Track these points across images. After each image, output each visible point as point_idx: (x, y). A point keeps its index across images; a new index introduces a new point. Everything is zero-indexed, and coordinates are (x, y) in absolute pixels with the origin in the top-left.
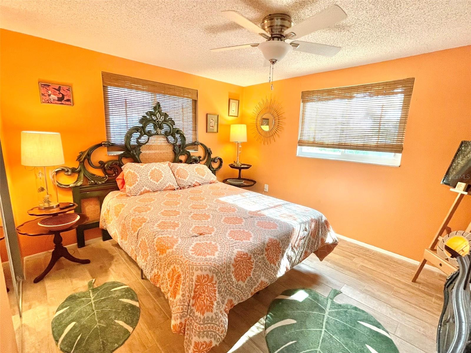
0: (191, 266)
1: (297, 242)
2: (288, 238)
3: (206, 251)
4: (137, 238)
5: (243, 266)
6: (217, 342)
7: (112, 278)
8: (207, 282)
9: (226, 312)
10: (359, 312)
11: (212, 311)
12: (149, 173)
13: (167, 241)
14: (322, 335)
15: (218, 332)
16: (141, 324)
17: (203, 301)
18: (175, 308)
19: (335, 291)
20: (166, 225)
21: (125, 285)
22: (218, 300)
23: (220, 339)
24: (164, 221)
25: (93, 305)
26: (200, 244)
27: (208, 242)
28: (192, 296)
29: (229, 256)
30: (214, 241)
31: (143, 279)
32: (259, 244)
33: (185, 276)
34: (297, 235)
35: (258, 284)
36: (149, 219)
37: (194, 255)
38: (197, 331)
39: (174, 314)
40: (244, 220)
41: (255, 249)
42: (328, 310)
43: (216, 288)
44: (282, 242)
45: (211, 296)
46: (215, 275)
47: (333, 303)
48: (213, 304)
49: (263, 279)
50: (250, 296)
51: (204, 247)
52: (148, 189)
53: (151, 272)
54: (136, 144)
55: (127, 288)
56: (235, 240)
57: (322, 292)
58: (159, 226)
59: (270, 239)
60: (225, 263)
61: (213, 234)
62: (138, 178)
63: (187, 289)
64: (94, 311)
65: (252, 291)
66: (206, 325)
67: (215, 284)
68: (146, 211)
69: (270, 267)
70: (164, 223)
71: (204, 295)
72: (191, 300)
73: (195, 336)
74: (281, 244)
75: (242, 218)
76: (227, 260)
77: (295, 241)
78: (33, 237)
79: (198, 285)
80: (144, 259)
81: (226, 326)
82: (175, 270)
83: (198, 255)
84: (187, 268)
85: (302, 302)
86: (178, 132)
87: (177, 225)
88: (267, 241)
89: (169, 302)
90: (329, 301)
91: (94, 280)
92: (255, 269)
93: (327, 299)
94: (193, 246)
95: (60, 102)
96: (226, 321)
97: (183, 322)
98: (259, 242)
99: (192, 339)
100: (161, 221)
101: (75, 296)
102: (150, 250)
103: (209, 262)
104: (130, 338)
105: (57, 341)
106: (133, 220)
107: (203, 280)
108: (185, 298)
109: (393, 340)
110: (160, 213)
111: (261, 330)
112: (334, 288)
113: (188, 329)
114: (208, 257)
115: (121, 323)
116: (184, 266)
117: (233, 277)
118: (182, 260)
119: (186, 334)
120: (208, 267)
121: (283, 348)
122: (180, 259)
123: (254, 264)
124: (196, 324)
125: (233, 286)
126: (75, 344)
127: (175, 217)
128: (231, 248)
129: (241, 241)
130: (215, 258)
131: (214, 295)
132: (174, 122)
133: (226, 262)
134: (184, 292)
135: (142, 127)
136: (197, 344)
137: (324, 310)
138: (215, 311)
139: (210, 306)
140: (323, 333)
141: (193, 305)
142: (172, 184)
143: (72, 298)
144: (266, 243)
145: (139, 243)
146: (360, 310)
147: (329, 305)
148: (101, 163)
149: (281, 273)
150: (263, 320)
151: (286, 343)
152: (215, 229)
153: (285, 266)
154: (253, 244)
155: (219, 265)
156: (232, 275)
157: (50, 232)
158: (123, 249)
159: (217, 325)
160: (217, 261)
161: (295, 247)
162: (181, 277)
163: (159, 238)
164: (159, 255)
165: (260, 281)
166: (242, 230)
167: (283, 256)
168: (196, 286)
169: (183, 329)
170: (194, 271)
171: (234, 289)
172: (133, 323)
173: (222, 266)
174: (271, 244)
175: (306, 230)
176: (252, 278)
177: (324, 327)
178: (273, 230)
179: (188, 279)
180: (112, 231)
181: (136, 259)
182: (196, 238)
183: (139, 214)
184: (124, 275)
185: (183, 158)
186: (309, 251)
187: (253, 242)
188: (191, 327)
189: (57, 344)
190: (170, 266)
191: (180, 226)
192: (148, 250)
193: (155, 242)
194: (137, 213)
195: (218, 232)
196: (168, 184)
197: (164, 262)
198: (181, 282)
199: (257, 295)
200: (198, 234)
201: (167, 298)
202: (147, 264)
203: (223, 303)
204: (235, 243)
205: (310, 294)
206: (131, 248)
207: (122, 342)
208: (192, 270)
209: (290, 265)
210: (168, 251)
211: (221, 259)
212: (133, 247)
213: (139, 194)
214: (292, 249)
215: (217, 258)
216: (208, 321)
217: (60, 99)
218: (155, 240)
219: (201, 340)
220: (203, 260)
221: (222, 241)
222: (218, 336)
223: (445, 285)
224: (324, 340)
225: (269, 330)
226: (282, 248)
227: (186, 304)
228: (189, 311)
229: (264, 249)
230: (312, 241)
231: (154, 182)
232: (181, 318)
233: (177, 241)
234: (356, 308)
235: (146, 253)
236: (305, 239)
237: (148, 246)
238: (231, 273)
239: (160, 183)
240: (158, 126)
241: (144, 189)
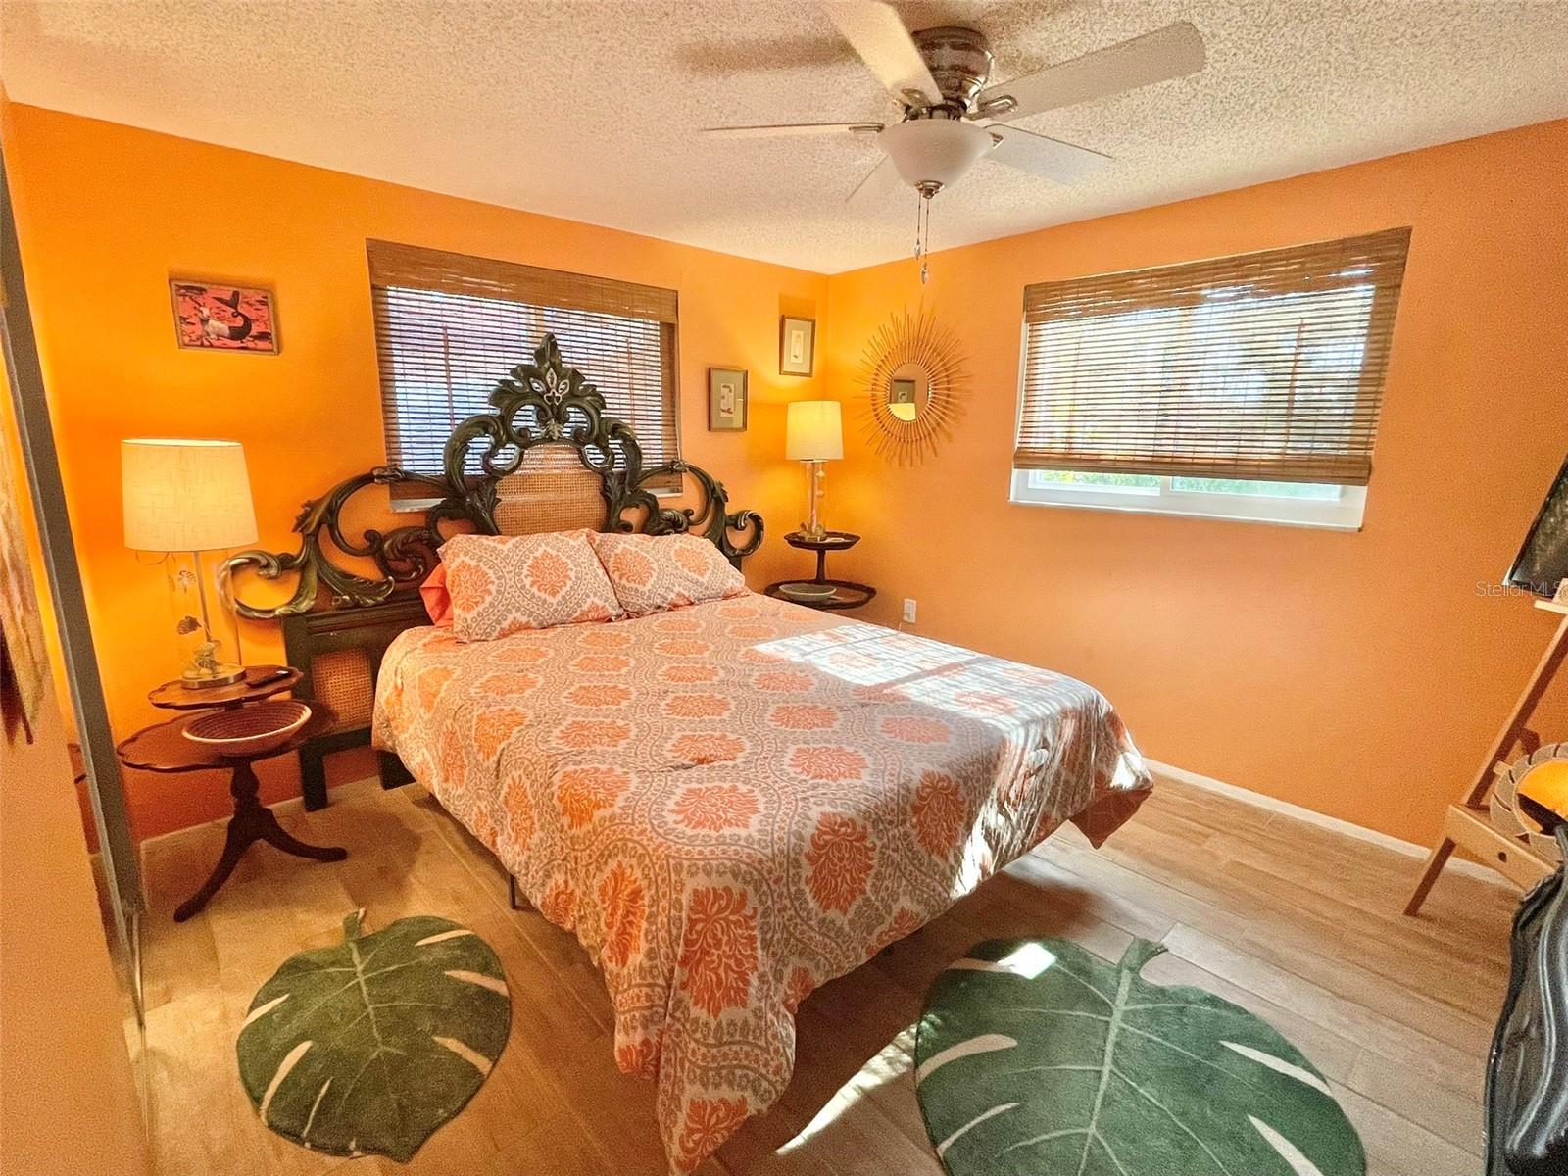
0: (672, 862)
1: (1017, 785)
2: (988, 771)
3: (721, 813)
4: (497, 777)
5: (841, 860)
6: (763, 1101)
7: (419, 905)
8: (727, 907)
9: (788, 1007)
10: (1224, 1013)
11: (744, 1006)
13: (592, 785)
14: (1103, 1086)
15: (764, 1071)
16: (517, 1047)
17: (715, 971)
18: (626, 995)
19: (1146, 944)
20: (586, 733)
21: (460, 927)
22: (761, 969)
23: (770, 1092)
24: (580, 719)
25: (364, 989)
26: (700, 790)
27: (727, 785)
28: (679, 958)
29: (794, 828)
30: (743, 782)
31: (514, 907)
32: (892, 790)
33: (657, 891)
34: (1016, 762)
35: (889, 920)
36: (531, 715)
37: (681, 827)
38: (699, 1067)
39: (624, 1013)
40: (840, 715)
41: (877, 806)
42: (1120, 1006)
43: (755, 932)
44: (966, 783)
45: (739, 957)
46: (750, 889)
47: (1136, 983)
48: (747, 983)
49: (905, 903)
50: (864, 960)
51: (714, 800)
52: (524, 620)
53: (543, 885)
54: (483, 473)
55: (468, 936)
56: (813, 778)
57: (1103, 950)
58: (565, 736)
59: (928, 775)
60: (781, 851)
61: (738, 761)
62: (493, 583)
63: (663, 933)
64: (366, 1007)
65: (873, 940)
66: (726, 1048)
67: (752, 918)
68: (522, 690)
69: (929, 864)
70: (581, 726)
71: (717, 952)
72: (677, 968)
73: (692, 1082)
74: (963, 791)
75: (834, 708)
76: (789, 840)
77: (1010, 780)
78: (172, 775)
79: (697, 921)
80: (521, 840)
81: (791, 1052)
82: (623, 874)
83: (694, 828)
84: (661, 868)
85: (1038, 980)
86: (616, 430)
87: (623, 733)
88: (917, 780)
89: (607, 976)
90: (1126, 976)
91: (361, 912)
92: (879, 873)
93: (1119, 972)
94: (676, 798)
95: (238, 344)
96: (788, 1036)
97: (654, 1039)
98: (892, 786)
99: (682, 1090)
100: (570, 720)
101: (307, 962)
102: (541, 814)
103: (733, 847)
104: (484, 1091)
105: (257, 1100)
106: (481, 718)
107: (713, 904)
108: (657, 962)
109: (1342, 1106)
110: (566, 694)
111: (904, 1070)
112: (1142, 934)
113: (668, 1061)
114: (727, 831)
115: (453, 1044)
116: (651, 860)
117: (809, 896)
118: (645, 842)
119: (662, 1076)
120: (728, 864)
121: (974, 1127)
122: (636, 838)
123: (876, 854)
124: (692, 1045)
125: (808, 925)
126: (314, 1109)
127: (615, 707)
128: (800, 803)
129: (831, 782)
130: (749, 835)
131: (749, 952)
132: (602, 398)
133: (785, 848)
134: (654, 945)
135: (501, 417)
136: (697, 1107)
137: (1105, 1003)
138: (753, 1003)
139: (738, 990)
140: (1105, 1078)
141: (684, 986)
142: (600, 603)
143: (295, 969)
144: (913, 786)
145: (503, 793)
146: (1227, 1006)
147: (1124, 991)
148: (371, 536)
149: (967, 881)
150: (905, 1037)
151: (985, 1110)
152: (748, 745)
153: (979, 861)
154: (874, 790)
155: (765, 858)
156: (807, 890)
157: (222, 759)
158: (451, 811)
159: (760, 1047)
160: (755, 846)
161: (1009, 799)
162: (642, 898)
163: (566, 775)
164: (571, 827)
165: (896, 910)
166: (833, 746)
167: (969, 828)
168: (692, 923)
169: (651, 1062)
170: (684, 875)
171: (813, 934)
172: (493, 1049)
173: (773, 860)
174: (928, 790)
175: (1045, 746)
176: (868, 899)
177: (1108, 1060)
178: (937, 743)
179: (664, 903)
180: (417, 756)
181: (494, 843)
182: (685, 774)
183: (498, 698)
184: (457, 898)
185: (632, 516)
186: (1055, 814)
187: (870, 785)
188: (680, 1055)
189: (257, 1110)
190: (606, 863)
191: (632, 735)
192: (534, 813)
193: (554, 788)
194: (491, 695)
195: (756, 753)
196: (589, 601)
197: (584, 850)
198: (643, 912)
199: (887, 957)
200: (692, 760)
201: (600, 964)
202: (530, 857)
203: (779, 978)
204: (814, 788)
205: (1061, 957)
206: (476, 809)
207: (458, 1104)
208: (678, 873)
209: (993, 858)
210: (598, 814)
211: (769, 838)
212: (483, 804)
213: (495, 634)
214: (1001, 806)
215: (756, 836)
216: (732, 1035)
217: (238, 334)
218: (556, 779)
219: (712, 1095)
220: (714, 842)
221: (769, 781)
222: (765, 1084)
223: (1516, 921)
224: (1108, 1101)
225: (927, 1068)
226: (967, 804)
227: (661, 981)
228: (671, 1003)
229: (909, 808)
230: (1067, 782)
231: (543, 595)
232: (645, 1027)
233: (624, 784)
234: (1214, 1001)
235: (528, 823)
236: (1041, 774)
237: (533, 802)
238: (802, 885)
239: (563, 598)
240: (552, 413)
241: (510, 618)
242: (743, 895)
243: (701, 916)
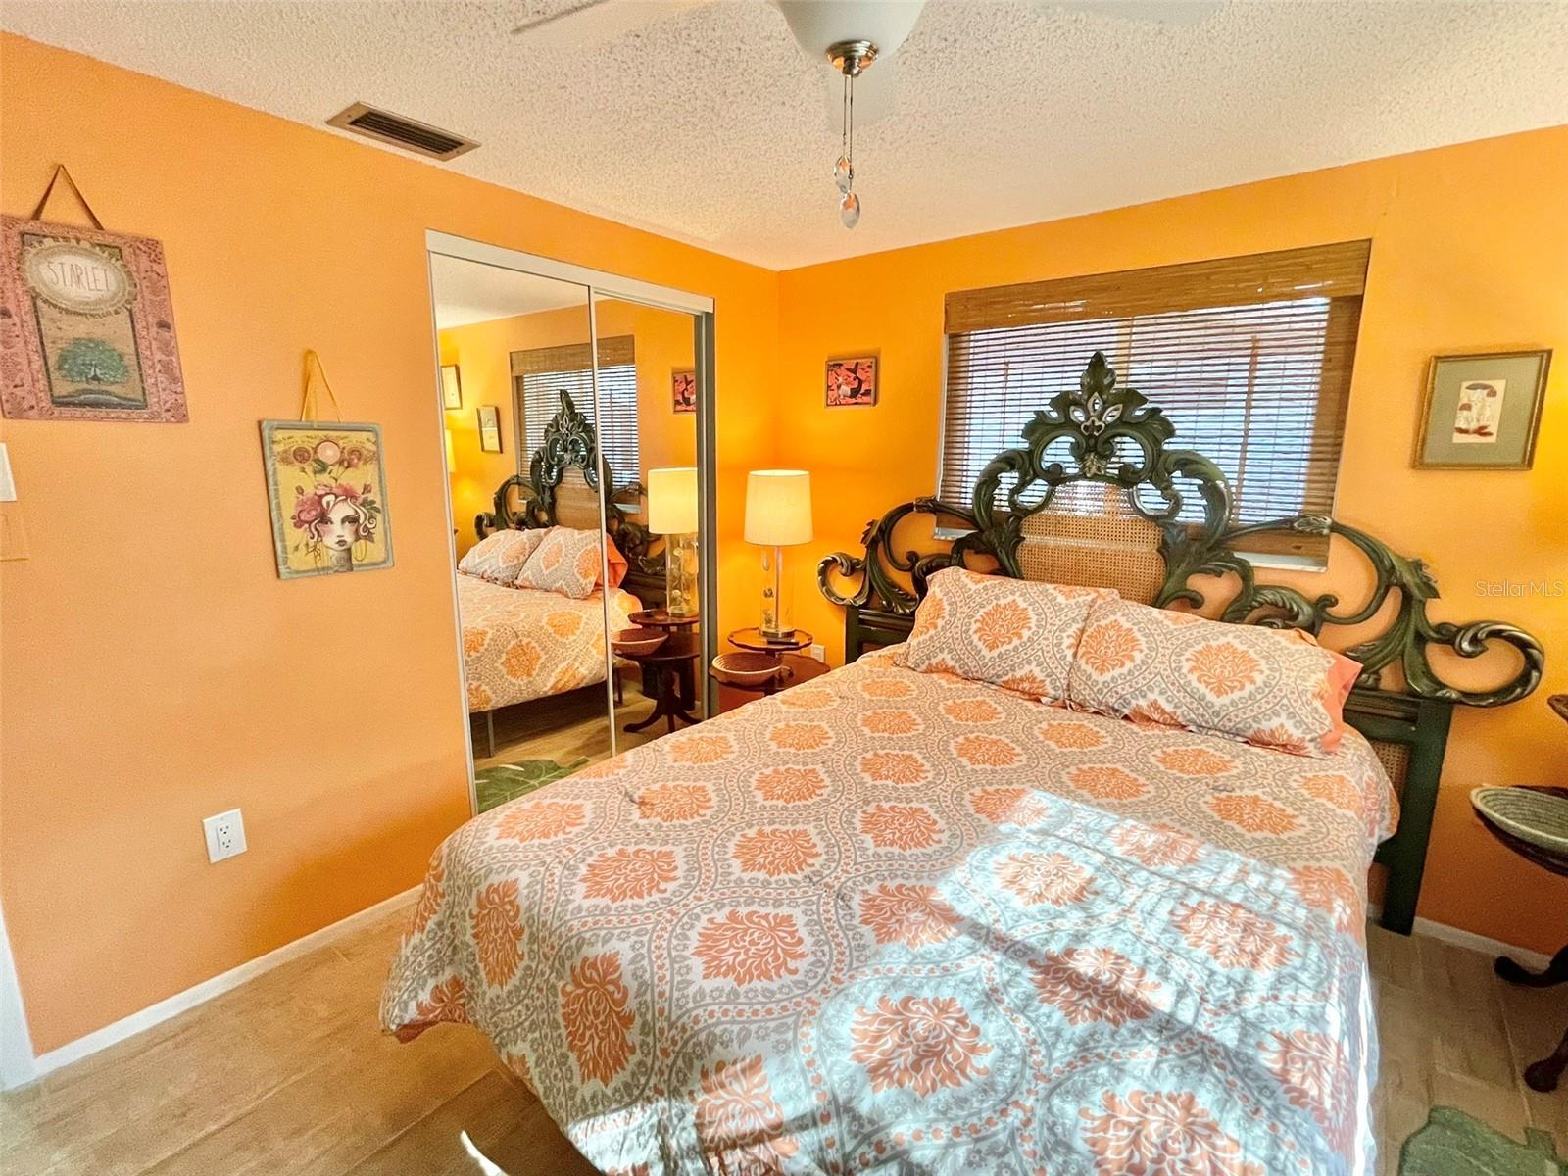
12: (982, 611)
52: (951, 663)
54: (1009, 509)
95: (853, 400)
132: (1169, 424)
135: (1030, 452)
142: (1040, 676)
148: (913, 557)
196: (1027, 668)
217: (854, 393)
231: (980, 645)
239: (1000, 655)
240: (1094, 446)
241: (940, 656)
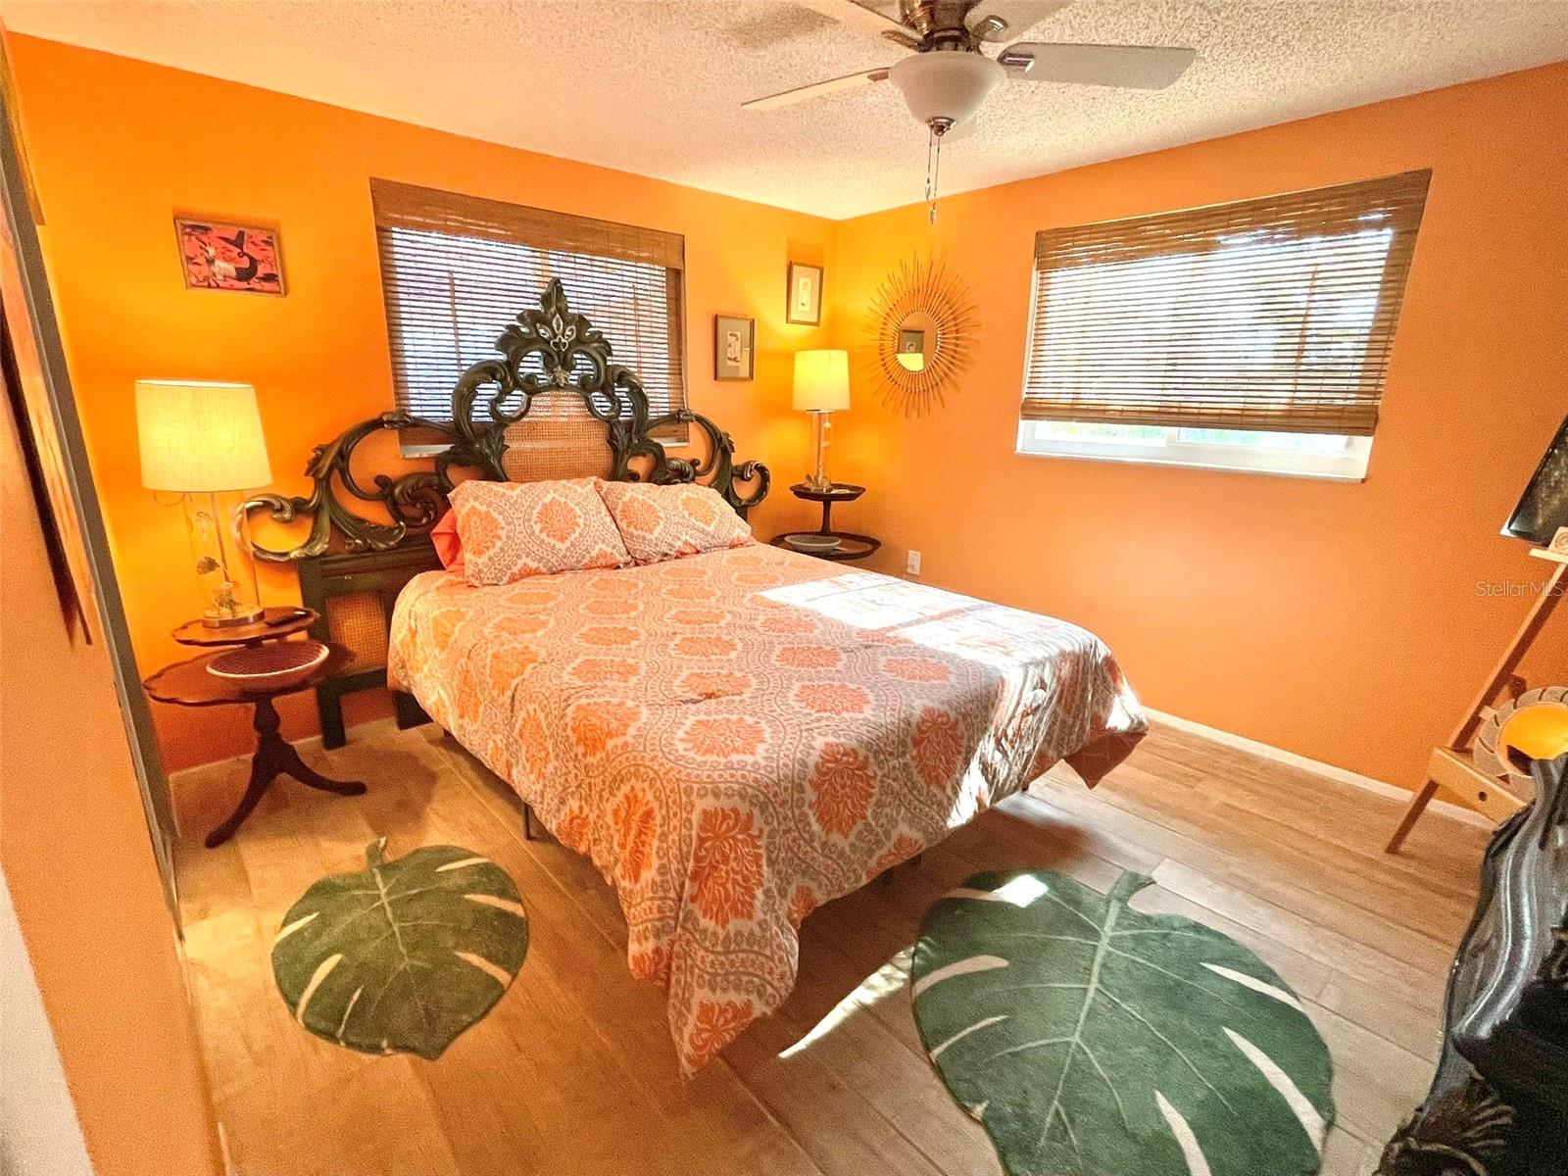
0: (683, 785)
1: (1015, 723)
2: (986, 708)
3: (729, 742)
4: (512, 711)
5: (843, 787)
6: (768, 1004)
7: (436, 834)
8: (733, 828)
9: (792, 922)
10: (1206, 938)
11: (750, 918)
12: (535, 512)
13: (605, 716)
14: (1088, 1001)
15: (768, 977)
16: (534, 962)
17: (724, 886)
18: (638, 908)
19: (1135, 877)
20: (598, 670)
21: (478, 856)
22: (766, 885)
23: (774, 997)
24: (591, 657)
25: (389, 909)
26: (708, 721)
27: (735, 717)
28: (689, 873)
29: (799, 755)
30: (750, 715)
31: (529, 837)
32: (893, 723)
33: (668, 812)
34: (1014, 703)
35: (890, 845)
36: (543, 653)
37: (691, 754)
38: (708, 973)
39: (636, 925)
40: (844, 656)
41: (878, 738)
42: (1108, 931)
43: (762, 851)
44: (964, 719)
45: (745, 872)
46: (756, 811)
47: (1125, 912)
48: (753, 897)
49: (904, 829)
50: (864, 881)
51: (722, 731)
52: (534, 565)
53: (558, 811)
54: (491, 419)
55: (486, 864)
56: (818, 711)
57: (1093, 882)
58: (577, 672)
59: (929, 711)
60: (786, 776)
61: (746, 696)
62: (503, 528)
63: (674, 851)
64: (391, 925)
65: (873, 863)
66: (732, 957)
67: (759, 837)
68: (534, 631)
69: (928, 794)
70: (594, 664)
71: (724, 868)
72: (687, 882)
73: (701, 986)
74: (961, 726)
75: (838, 650)
76: (794, 766)
77: (1007, 718)
78: (196, 708)
79: (708, 839)
80: (536, 770)
81: (794, 961)
82: (636, 797)
83: (703, 754)
84: (672, 791)
85: (1031, 908)
86: (623, 378)
87: (633, 670)
88: (917, 713)
89: (620, 893)
90: (1115, 909)
91: (383, 841)
92: (879, 800)
93: (1108, 902)
94: (686, 728)
95: (244, 285)
96: (792, 946)
97: (665, 948)
98: (893, 719)
99: (692, 995)
100: (581, 658)
101: (333, 885)
102: (555, 745)
103: (740, 772)
104: (502, 1004)
105: (293, 1005)
106: (495, 656)
107: (722, 823)
108: (669, 877)
109: (1313, 1020)
110: (576, 634)
111: (900, 985)
112: (1131, 868)
113: (679, 968)
114: (735, 757)
115: (475, 959)
116: (662, 784)
117: (813, 819)
118: (656, 768)
119: (673, 981)
120: (736, 787)
121: (965, 1037)
122: (648, 763)
123: (876, 783)
124: (702, 953)
125: (811, 847)
126: (348, 1013)
127: (624, 647)
128: (805, 734)
129: (834, 716)
130: (756, 762)
131: (755, 869)
132: (609, 345)
133: (790, 774)
134: (665, 861)
135: (508, 363)
136: (706, 1010)
137: (1096, 931)
138: (759, 915)
139: (743, 903)
140: (1091, 994)
141: (693, 899)
142: (609, 550)
143: (322, 891)
144: (914, 720)
145: (518, 726)
146: (1209, 932)
147: (1111, 919)
148: (383, 481)
149: (962, 813)
150: (904, 959)
151: (976, 1022)
152: (754, 682)
153: (975, 793)
154: (875, 723)
155: (770, 783)
156: (810, 813)
157: (245, 694)
158: (467, 746)
159: (766, 956)
160: (762, 772)
161: (1006, 736)
162: (654, 819)
163: (579, 708)
164: (584, 755)
165: (894, 837)
166: (837, 684)
167: (967, 762)
168: (702, 840)
169: (663, 967)
170: (694, 797)
171: (815, 854)
172: (513, 964)
173: (778, 785)
174: (929, 724)
175: (1043, 686)
176: (870, 825)
177: (1094, 979)
178: (936, 682)
179: (675, 822)
180: (432, 692)
181: (509, 774)
182: (693, 707)
183: (511, 638)
184: (474, 829)
185: (639, 465)
186: (1051, 753)
187: (872, 718)
188: (689, 962)
189: (294, 1014)
190: (618, 788)
191: (642, 672)
192: (549, 744)
193: (568, 719)
194: (504, 634)
195: (762, 689)
196: (597, 548)
197: (598, 776)
198: (655, 832)
199: (886, 880)
200: (700, 695)
201: (614, 881)
202: (545, 785)
203: (783, 894)
204: (818, 720)
205: (1053, 887)
206: (491, 744)
207: (481, 1011)
208: (688, 796)
209: (990, 792)
210: (610, 744)
211: (774, 765)
212: (498, 738)
213: (506, 579)
214: (998, 742)
215: (763, 763)
216: (738, 945)
217: (245, 275)
218: (570, 711)
219: (720, 998)
220: (722, 767)
221: (774, 714)
222: (770, 990)
223: (1488, 850)
224: (1092, 1013)
225: (923, 984)
226: (965, 740)
227: (672, 894)
228: (681, 915)
229: (909, 740)
230: (1064, 722)
231: (552, 541)
232: (657, 936)
233: (634, 715)
234: (1197, 928)
235: (543, 754)
236: (1039, 714)
237: (547, 733)
238: (806, 809)
239: (572, 545)
240: (557, 359)
241: (520, 563)
242: (750, 816)
243: (710, 834)
